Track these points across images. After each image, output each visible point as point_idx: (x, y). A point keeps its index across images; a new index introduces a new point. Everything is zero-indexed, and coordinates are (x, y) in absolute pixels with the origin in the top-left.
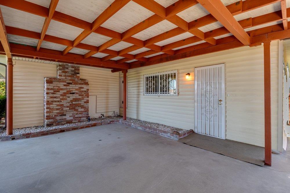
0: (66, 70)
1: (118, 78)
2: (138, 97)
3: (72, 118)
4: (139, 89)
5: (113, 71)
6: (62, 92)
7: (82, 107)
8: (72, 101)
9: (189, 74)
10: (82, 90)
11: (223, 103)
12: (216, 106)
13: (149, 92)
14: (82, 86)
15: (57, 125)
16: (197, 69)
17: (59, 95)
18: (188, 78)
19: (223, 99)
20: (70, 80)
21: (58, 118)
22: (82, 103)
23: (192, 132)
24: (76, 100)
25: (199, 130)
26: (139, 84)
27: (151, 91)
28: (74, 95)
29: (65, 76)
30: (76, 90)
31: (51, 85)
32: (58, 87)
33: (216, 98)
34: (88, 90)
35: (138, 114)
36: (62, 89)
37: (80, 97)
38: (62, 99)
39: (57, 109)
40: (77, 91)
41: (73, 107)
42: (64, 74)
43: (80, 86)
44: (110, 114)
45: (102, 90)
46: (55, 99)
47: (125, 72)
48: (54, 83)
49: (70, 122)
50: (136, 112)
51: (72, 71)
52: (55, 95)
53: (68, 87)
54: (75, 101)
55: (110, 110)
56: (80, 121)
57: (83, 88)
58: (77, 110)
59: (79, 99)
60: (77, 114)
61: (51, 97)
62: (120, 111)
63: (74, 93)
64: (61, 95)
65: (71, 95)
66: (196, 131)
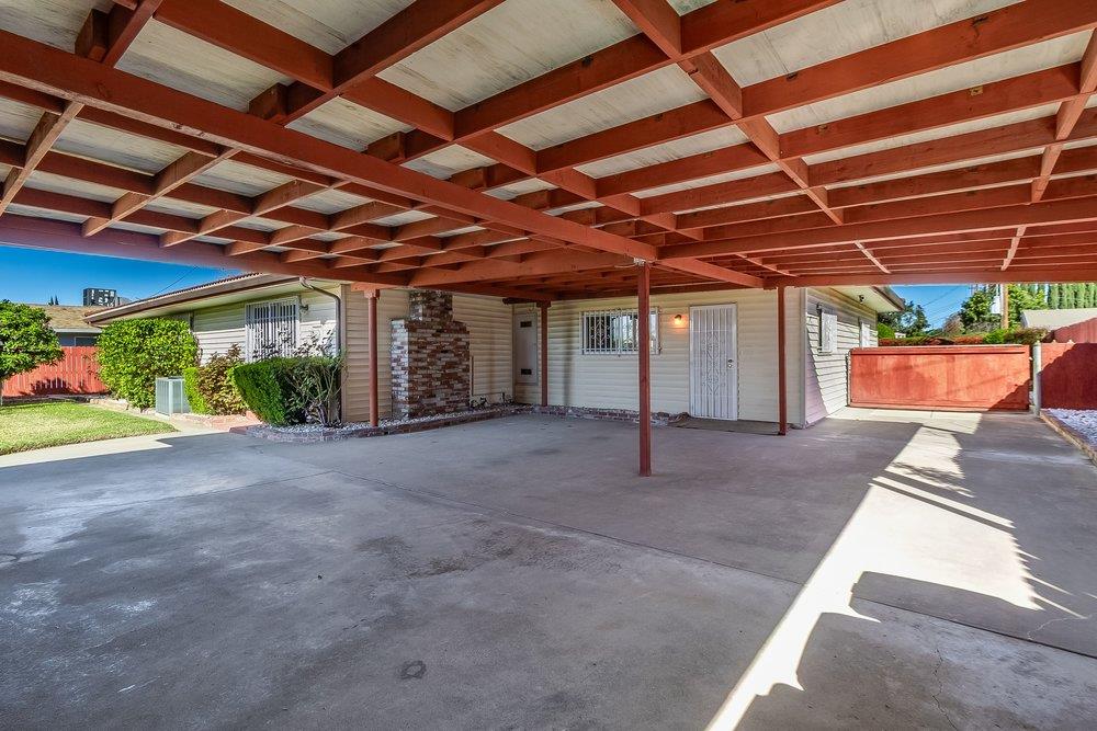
0: (433, 304)
1: (510, 315)
2: (569, 359)
3: (443, 403)
4: (569, 342)
5: (505, 301)
6: (430, 348)
7: (460, 380)
8: (444, 368)
9: (679, 316)
10: (460, 343)
11: (734, 364)
12: (724, 368)
13: (598, 347)
14: (460, 336)
15: (424, 415)
16: (693, 309)
17: (426, 356)
18: (678, 323)
19: (734, 358)
20: (439, 324)
21: (425, 401)
22: (459, 370)
23: (686, 416)
24: (450, 365)
25: (698, 411)
26: (569, 331)
27: (603, 346)
28: (447, 355)
29: (431, 316)
30: (451, 344)
31: (414, 334)
32: (425, 338)
33: (724, 357)
34: (468, 343)
35: (567, 394)
36: (430, 343)
37: (456, 359)
38: (430, 364)
39: (424, 384)
40: (451, 348)
41: (447, 380)
42: (429, 312)
43: (456, 335)
44: (497, 399)
45: (483, 343)
46: (420, 364)
47: (544, 305)
48: (418, 330)
49: (441, 410)
50: (562, 391)
51: (441, 304)
52: (420, 356)
53: (439, 339)
54: (449, 368)
55: (497, 390)
56: (456, 411)
57: (460, 340)
58: (451, 387)
59: (456, 363)
60: (452, 394)
61: (415, 360)
62: (514, 392)
63: (446, 352)
64: (429, 355)
65: (443, 355)
66: (692, 414)
